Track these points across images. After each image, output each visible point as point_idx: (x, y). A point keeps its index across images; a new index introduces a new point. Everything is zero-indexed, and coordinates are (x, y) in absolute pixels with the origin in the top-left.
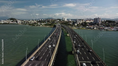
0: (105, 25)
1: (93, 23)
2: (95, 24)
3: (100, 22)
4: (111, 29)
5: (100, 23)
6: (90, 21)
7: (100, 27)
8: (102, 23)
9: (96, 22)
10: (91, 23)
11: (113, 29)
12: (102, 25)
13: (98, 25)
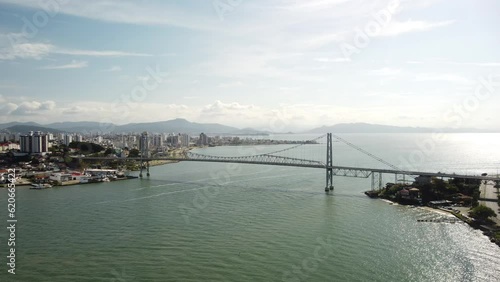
0: (62, 160)
1: (16, 154)
2: (26, 159)
3: (44, 150)
4: (73, 177)
5: (44, 154)
6: (6, 148)
7: (43, 170)
8: (54, 154)
9: (28, 149)
10: (10, 153)
11: (79, 179)
12: (52, 161)
13: (35, 163)
